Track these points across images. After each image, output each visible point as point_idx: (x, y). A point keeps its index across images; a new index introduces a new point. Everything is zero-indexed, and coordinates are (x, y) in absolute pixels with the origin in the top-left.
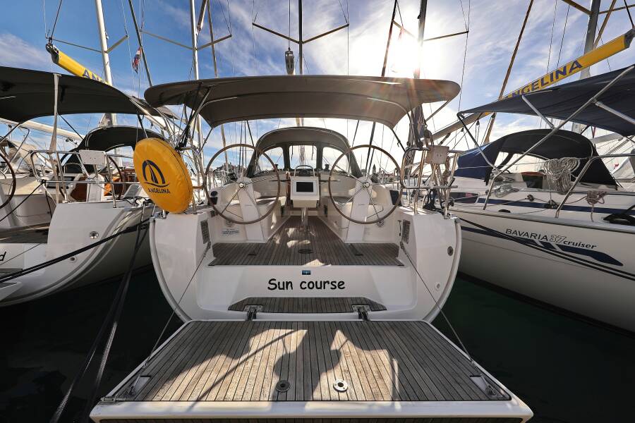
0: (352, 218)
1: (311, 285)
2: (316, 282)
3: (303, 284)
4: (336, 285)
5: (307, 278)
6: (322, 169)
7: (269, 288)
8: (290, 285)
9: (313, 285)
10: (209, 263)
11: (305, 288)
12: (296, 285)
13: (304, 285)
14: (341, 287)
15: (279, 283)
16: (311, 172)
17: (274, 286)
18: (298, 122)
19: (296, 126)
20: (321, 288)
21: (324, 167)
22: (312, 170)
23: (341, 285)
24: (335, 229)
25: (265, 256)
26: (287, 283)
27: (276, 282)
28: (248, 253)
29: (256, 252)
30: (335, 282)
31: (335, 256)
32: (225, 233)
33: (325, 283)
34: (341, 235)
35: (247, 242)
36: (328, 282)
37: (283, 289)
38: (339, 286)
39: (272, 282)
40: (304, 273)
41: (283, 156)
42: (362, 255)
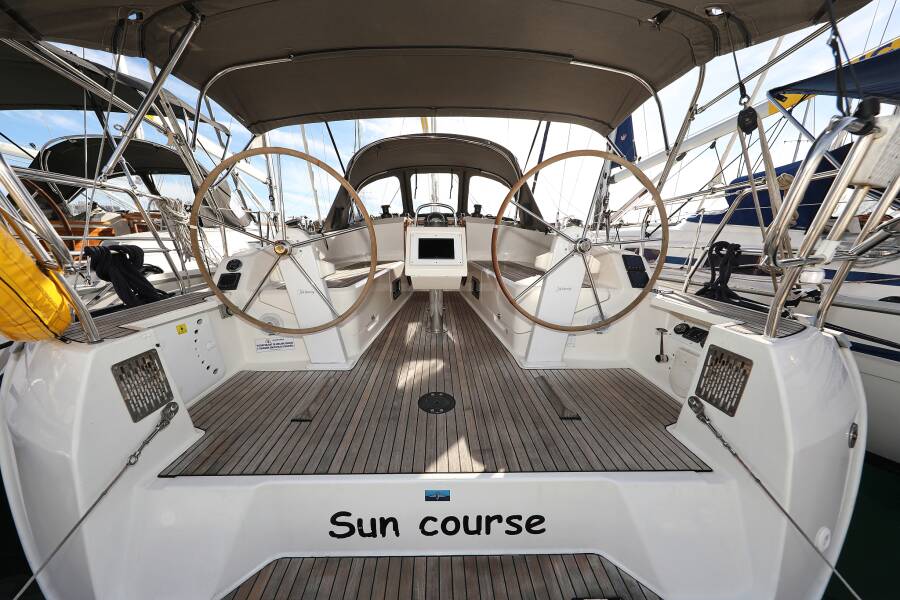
0: (541, 317)
1: (451, 526)
2: (466, 519)
3: (430, 522)
4: (522, 523)
5: (440, 510)
6: (467, 214)
7: (332, 534)
8: (391, 524)
9: (455, 525)
10: (161, 467)
11: (436, 532)
12: (409, 526)
13: (430, 526)
14: (534, 529)
15: (360, 522)
16: (449, 219)
17: (345, 530)
18: (425, 125)
19: (421, 131)
20: (478, 532)
21: (471, 210)
22: (452, 216)
23: (535, 524)
24: (497, 328)
25: (331, 431)
26: (384, 522)
27: (353, 520)
28: (293, 415)
29: (313, 409)
30: (519, 518)
31: (510, 423)
32: (262, 347)
33: (489, 520)
34: (512, 342)
35: (311, 367)
36: (499, 518)
37: (373, 534)
38: (529, 526)
39: (339, 519)
40: (431, 497)
41: (400, 192)
42: (579, 418)
